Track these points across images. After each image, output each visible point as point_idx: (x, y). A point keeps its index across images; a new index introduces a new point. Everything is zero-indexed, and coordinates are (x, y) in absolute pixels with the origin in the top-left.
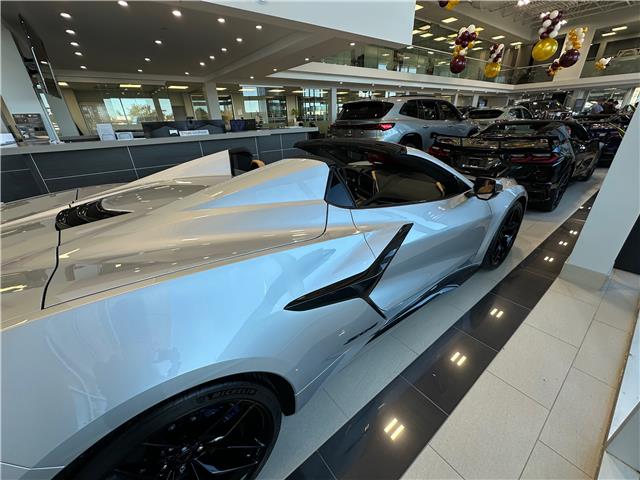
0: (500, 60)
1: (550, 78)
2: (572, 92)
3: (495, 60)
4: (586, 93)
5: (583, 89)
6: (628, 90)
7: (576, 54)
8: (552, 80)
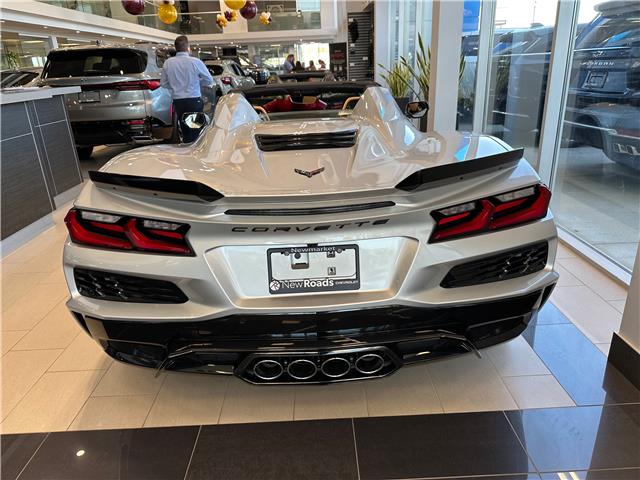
1: (220, 29)
5: (253, 44)
6: (289, 46)
7: (253, 6)
8: (221, 32)
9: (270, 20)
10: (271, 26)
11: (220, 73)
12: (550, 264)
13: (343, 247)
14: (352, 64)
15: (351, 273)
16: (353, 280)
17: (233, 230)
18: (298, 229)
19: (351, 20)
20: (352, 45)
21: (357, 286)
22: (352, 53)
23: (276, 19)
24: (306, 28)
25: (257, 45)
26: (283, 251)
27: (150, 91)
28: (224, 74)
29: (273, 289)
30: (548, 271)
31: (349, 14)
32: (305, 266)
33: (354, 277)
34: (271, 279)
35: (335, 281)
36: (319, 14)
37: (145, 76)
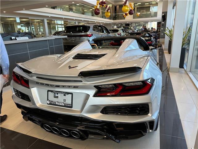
0: (109, 11)
1: (124, 18)
2: (132, 23)
3: (107, 11)
4: (135, 24)
5: (134, 22)
6: (146, 23)
7: (133, 11)
8: (125, 19)
9: (140, 15)
10: (140, 17)
11: (117, 32)
12: (150, 114)
13: (68, 93)
14: (162, 29)
15: (70, 102)
16: (70, 105)
17: (36, 83)
18: (51, 86)
19: (163, 14)
20: (163, 23)
21: (71, 107)
22: (162, 25)
23: (143, 14)
24: (152, 17)
25: (136, 23)
26: (52, 91)
27: (89, 37)
28: (119, 32)
29: (48, 103)
30: (149, 116)
31: (162, 12)
32: (57, 97)
33: (71, 104)
34: (48, 100)
35: (65, 104)
36: (157, 12)
37: (88, 33)
